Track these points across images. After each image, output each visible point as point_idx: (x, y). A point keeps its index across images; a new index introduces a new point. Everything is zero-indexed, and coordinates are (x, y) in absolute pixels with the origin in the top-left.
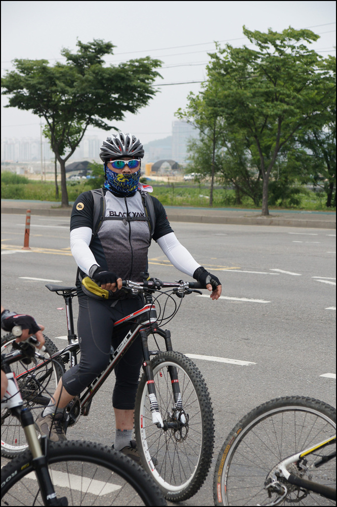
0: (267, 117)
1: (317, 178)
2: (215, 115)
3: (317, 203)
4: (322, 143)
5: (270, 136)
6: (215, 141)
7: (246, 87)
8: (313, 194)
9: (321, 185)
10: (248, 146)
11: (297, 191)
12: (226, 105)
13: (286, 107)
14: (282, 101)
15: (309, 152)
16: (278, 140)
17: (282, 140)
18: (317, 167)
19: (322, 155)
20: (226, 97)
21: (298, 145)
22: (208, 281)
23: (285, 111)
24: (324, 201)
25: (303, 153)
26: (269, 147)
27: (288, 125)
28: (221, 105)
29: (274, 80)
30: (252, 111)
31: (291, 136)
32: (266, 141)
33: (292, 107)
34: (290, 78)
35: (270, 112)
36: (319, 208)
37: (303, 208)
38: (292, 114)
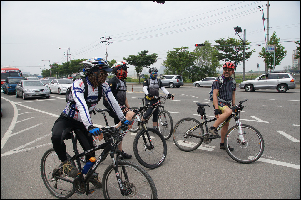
0: (179, 64)
1: (190, 77)
2: (169, 64)
3: (190, 81)
4: (191, 69)
5: (180, 68)
6: (169, 69)
7: (175, 59)
8: (189, 80)
9: (191, 78)
10: (176, 70)
11: (186, 79)
12: (171, 62)
13: (183, 62)
14: (182, 61)
15: (188, 71)
16: (182, 69)
17: (183, 69)
18: (190, 74)
19: (191, 72)
20: (171, 60)
21: (186, 70)
22: (171, 96)
23: (183, 63)
24: (191, 81)
25: (187, 71)
26: (180, 70)
27: (183, 66)
28: (170, 62)
29: (180, 57)
30: (176, 63)
31: (184, 68)
32: (179, 69)
33: (184, 62)
34: (184, 56)
35: (180, 63)
36: (190, 82)
37: (187, 82)
38: (184, 64)
